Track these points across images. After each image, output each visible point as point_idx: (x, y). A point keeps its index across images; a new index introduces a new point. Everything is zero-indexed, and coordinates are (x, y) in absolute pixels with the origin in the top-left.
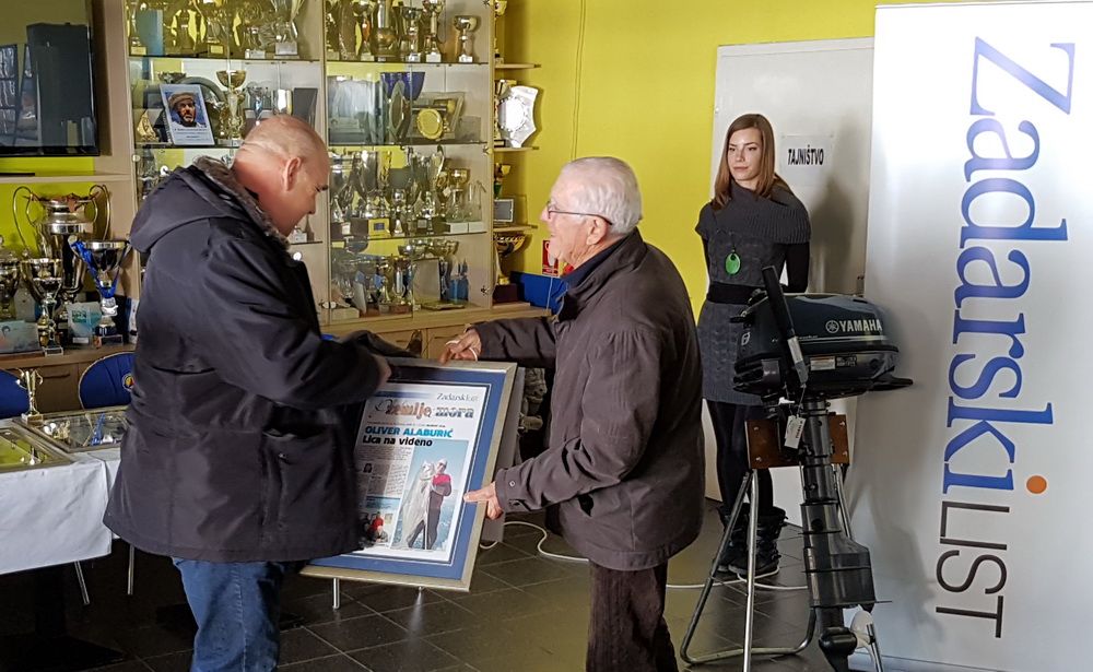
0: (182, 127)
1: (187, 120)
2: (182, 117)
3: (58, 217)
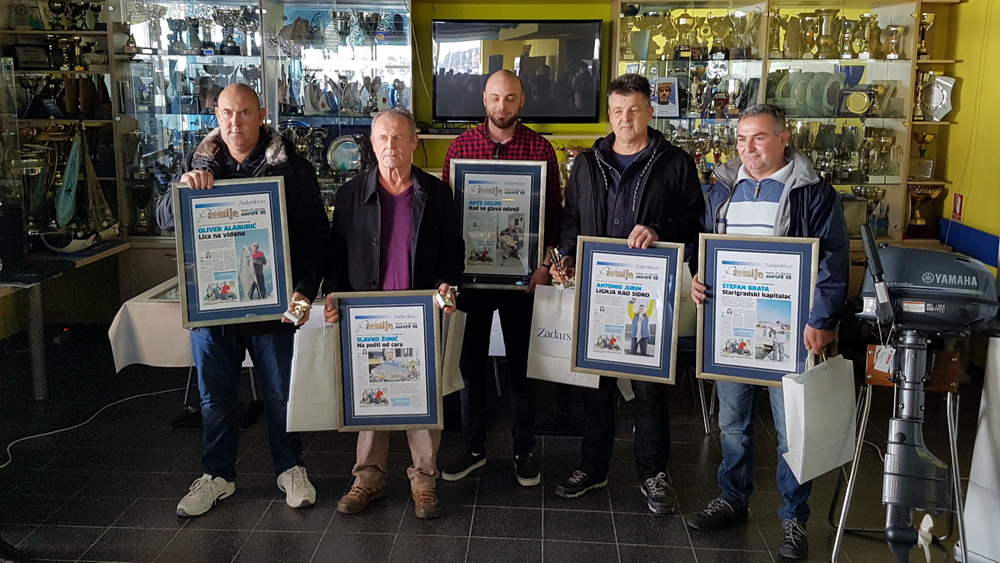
1: (663, 100)
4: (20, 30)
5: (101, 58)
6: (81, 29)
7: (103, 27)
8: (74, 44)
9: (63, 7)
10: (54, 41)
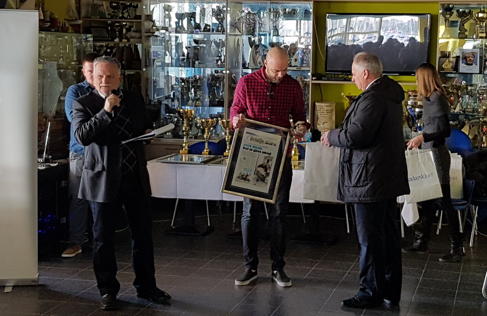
0: (466, 65)
1: (469, 63)
2: (467, 61)
3: (412, 99)
4: (93, 18)
5: (137, 35)
6: (127, 19)
7: (139, 17)
8: (122, 27)
9: (117, 6)
10: (112, 25)
